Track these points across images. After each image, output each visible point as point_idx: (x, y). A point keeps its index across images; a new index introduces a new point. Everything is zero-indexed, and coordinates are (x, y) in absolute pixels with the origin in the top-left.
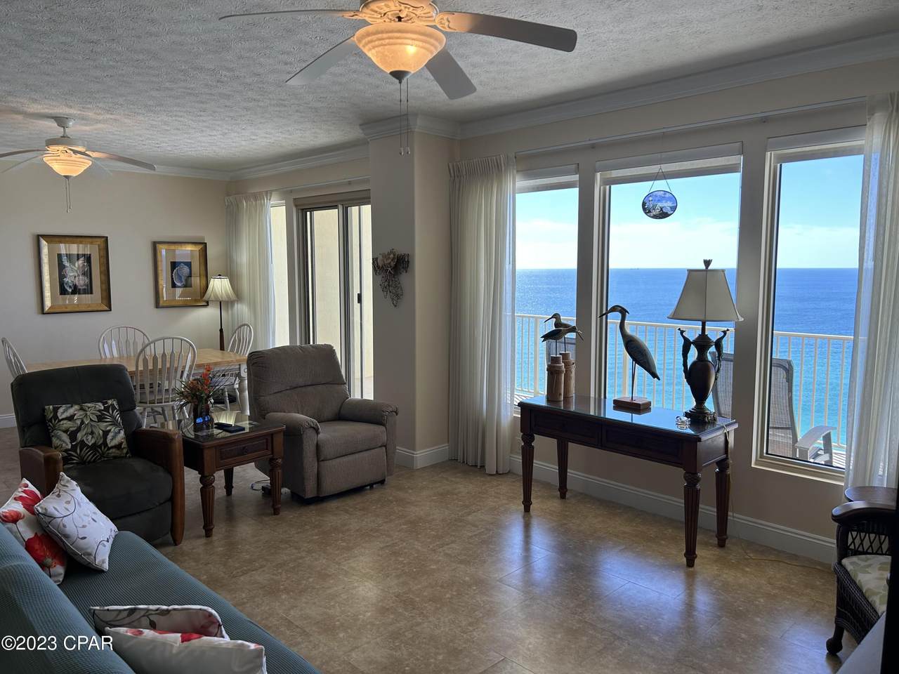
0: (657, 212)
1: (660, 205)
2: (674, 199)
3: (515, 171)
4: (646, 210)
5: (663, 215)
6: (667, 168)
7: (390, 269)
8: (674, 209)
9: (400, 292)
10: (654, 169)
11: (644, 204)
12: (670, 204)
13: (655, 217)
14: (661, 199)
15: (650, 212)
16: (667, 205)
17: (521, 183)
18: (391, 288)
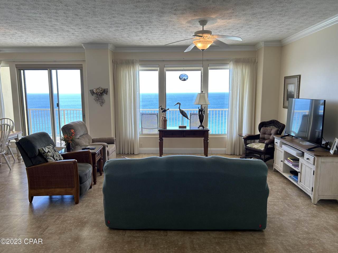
0: (183, 79)
1: (184, 77)
2: (187, 76)
3: (139, 65)
4: (180, 78)
5: (185, 80)
6: (185, 68)
7: (99, 94)
8: (187, 79)
9: (104, 101)
10: (182, 68)
11: (180, 77)
12: (186, 77)
13: (183, 80)
14: (184, 76)
15: (181, 79)
16: (185, 78)
17: (140, 68)
18: (100, 100)
